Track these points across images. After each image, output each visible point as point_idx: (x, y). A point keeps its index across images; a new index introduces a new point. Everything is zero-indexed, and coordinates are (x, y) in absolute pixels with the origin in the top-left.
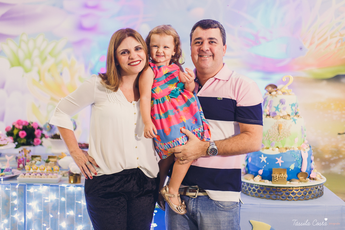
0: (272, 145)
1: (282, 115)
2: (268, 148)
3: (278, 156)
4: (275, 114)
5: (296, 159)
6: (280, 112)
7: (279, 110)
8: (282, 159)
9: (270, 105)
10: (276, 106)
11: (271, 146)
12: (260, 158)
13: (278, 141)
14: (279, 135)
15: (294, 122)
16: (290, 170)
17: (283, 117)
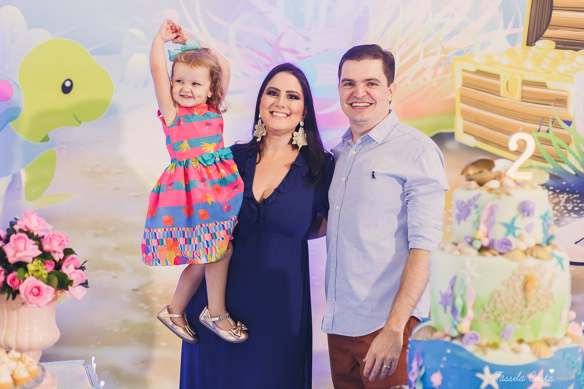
0: (504, 334)
1: (523, 247)
2: (495, 346)
3: (533, 368)
4: (507, 244)
6: (520, 237)
7: (517, 232)
9: (488, 219)
10: (508, 221)
11: (503, 337)
12: (479, 375)
13: (524, 323)
14: (526, 306)
15: (559, 266)
17: (529, 252)
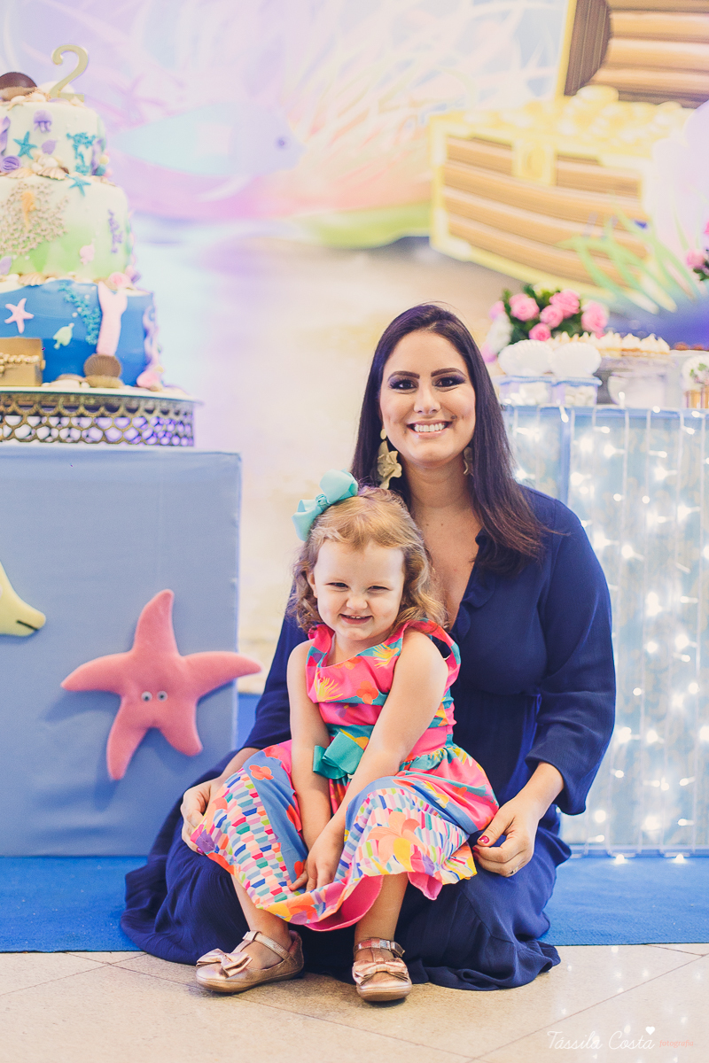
1: (39, 168)
3: (13, 297)
5: (79, 310)
6: (35, 158)
7: (32, 152)
8: (26, 309)
10: (21, 137)
13: (21, 253)
15: (77, 189)
16: (57, 346)
